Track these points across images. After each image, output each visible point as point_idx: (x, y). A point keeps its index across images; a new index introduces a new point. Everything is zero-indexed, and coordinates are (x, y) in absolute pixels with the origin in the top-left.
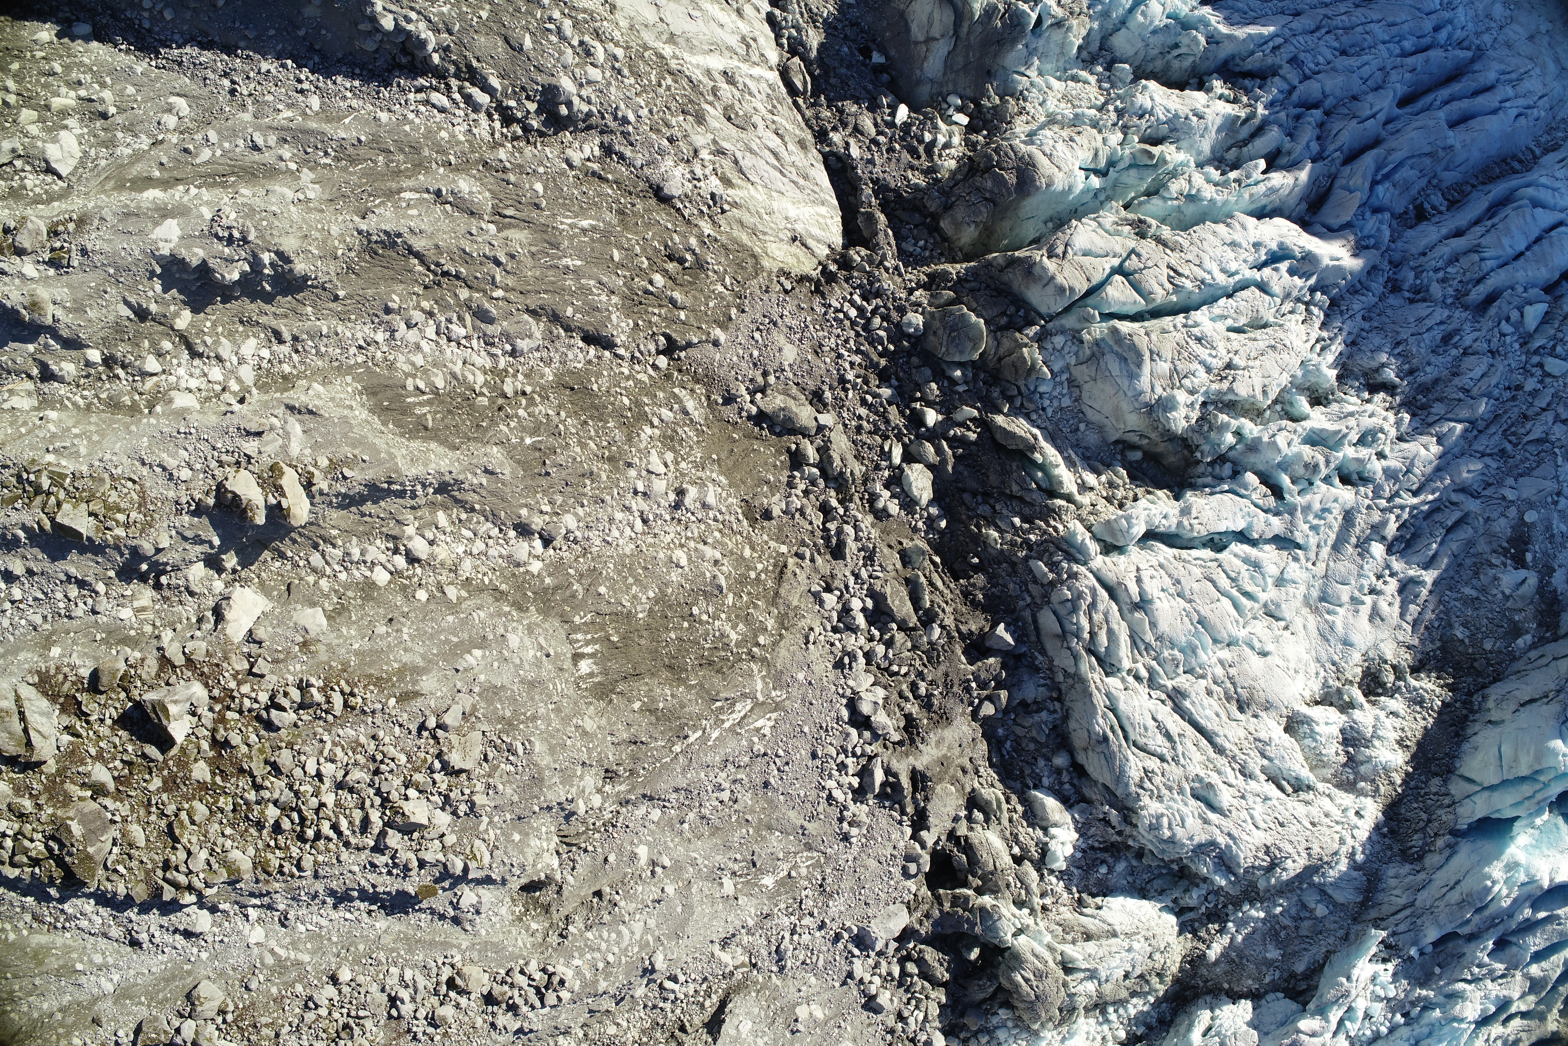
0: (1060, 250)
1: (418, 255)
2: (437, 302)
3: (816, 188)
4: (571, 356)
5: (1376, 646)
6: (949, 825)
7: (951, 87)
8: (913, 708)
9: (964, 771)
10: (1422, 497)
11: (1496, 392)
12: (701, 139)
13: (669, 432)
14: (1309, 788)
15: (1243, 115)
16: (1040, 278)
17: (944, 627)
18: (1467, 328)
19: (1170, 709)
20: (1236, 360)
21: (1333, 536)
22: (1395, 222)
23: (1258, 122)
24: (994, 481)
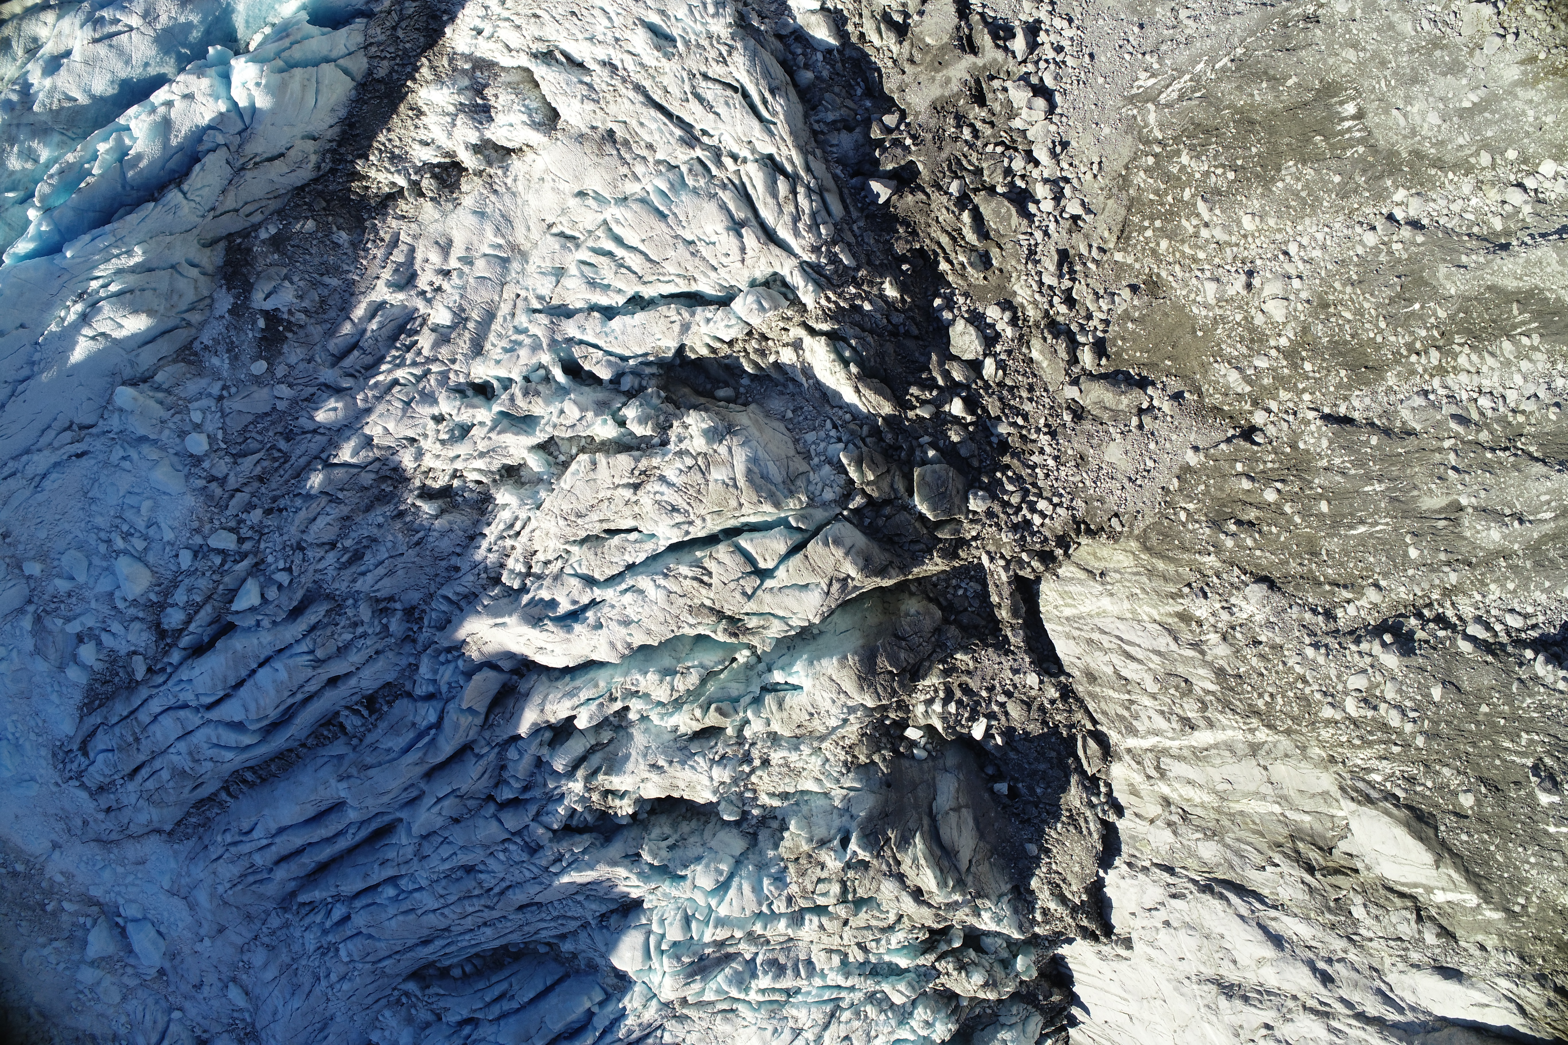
0: (836, 586)
1: (1537, 459)
2: (1509, 423)
3: (1076, 633)
4: (1367, 401)
5: (444, 214)
7: (925, 766)
8: (976, 113)
9: (911, 61)
10: (389, 378)
11: (298, 502)
12: (1219, 651)
13: (1256, 346)
14: (535, 56)
15: (601, 777)
16: (858, 553)
17: (946, 193)
18: (331, 572)
19: (698, 127)
20: (628, 493)
21: (496, 326)
22: (408, 686)
23: (580, 773)
24: (890, 348)
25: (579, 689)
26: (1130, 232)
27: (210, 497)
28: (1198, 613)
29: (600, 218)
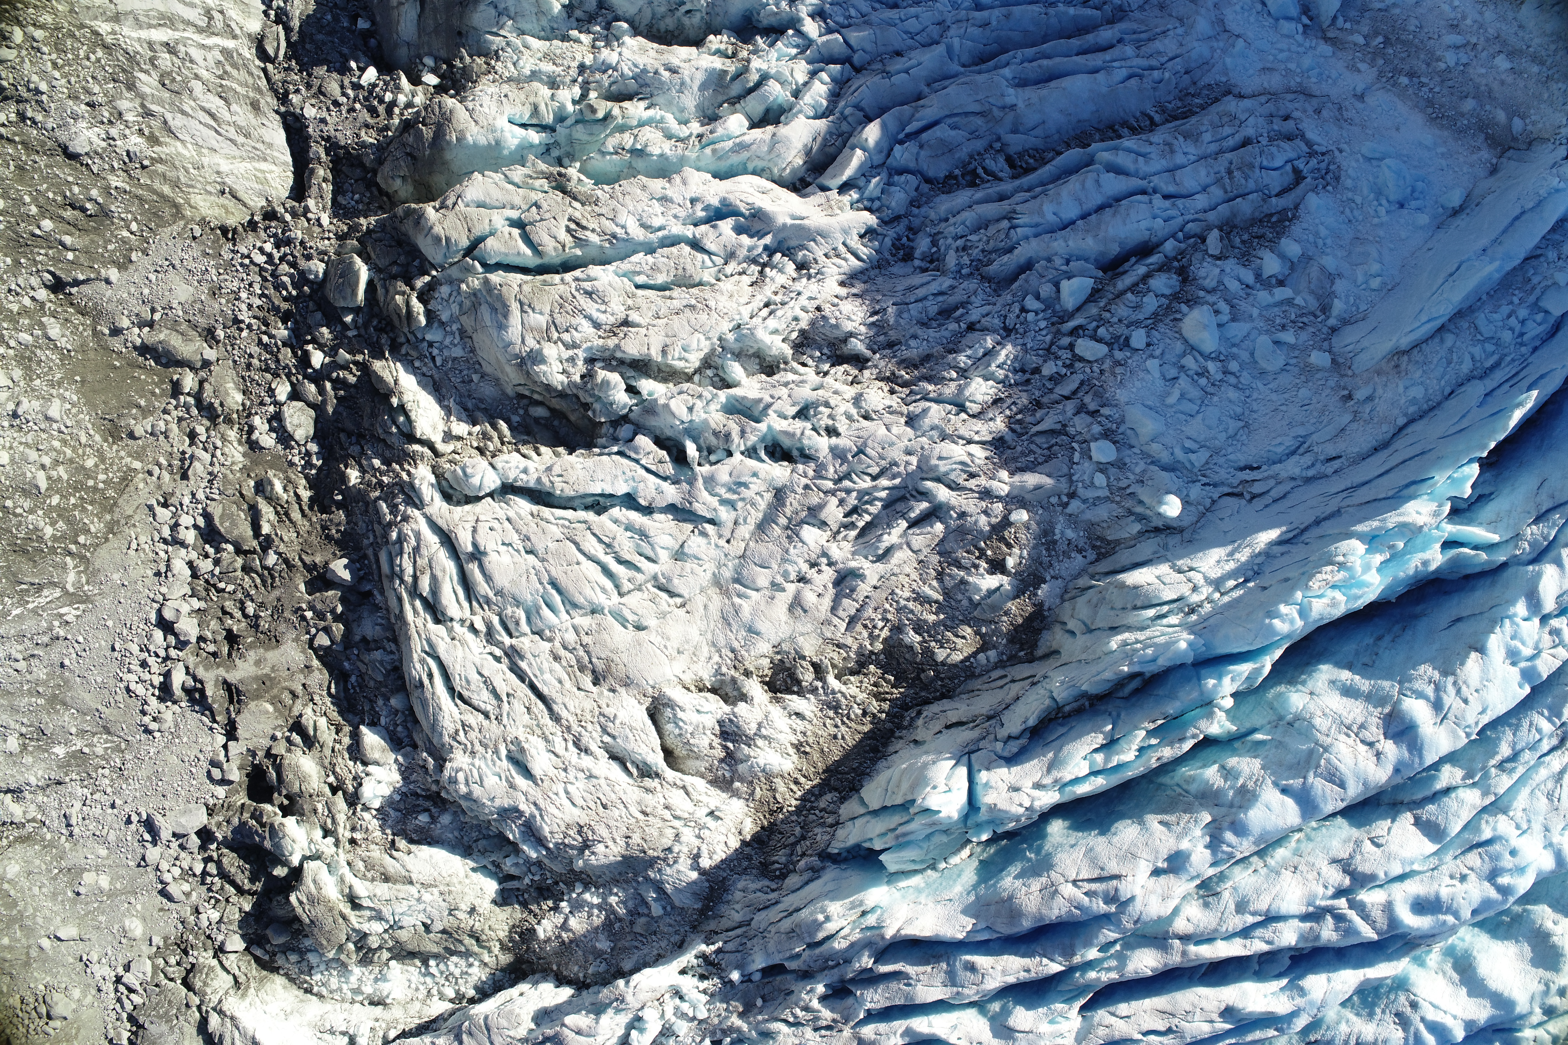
0: (449, 203)
3: (259, 146)
5: (792, 639)
6: (266, 743)
7: (425, 49)
8: (237, 626)
9: (294, 696)
10: (879, 483)
12: (127, 104)
14: (658, 775)
15: (732, 71)
17: (280, 554)
18: (977, 301)
19: (504, 666)
20: (634, 317)
21: (756, 516)
22: (925, 187)
23: (754, 77)
24: (366, 423)
25: (733, 150)
26: (120, 483)
27: (1098, 395)
28: (140, 140)
29: (623, 600)
